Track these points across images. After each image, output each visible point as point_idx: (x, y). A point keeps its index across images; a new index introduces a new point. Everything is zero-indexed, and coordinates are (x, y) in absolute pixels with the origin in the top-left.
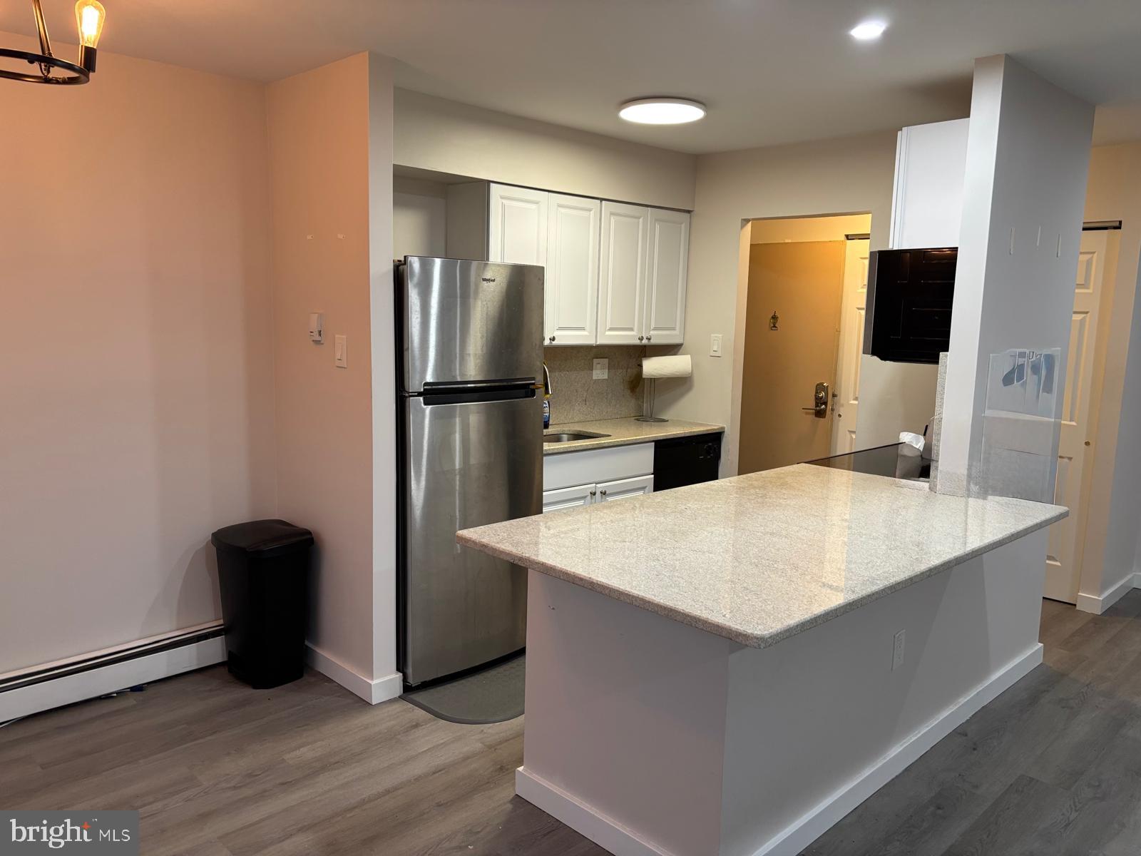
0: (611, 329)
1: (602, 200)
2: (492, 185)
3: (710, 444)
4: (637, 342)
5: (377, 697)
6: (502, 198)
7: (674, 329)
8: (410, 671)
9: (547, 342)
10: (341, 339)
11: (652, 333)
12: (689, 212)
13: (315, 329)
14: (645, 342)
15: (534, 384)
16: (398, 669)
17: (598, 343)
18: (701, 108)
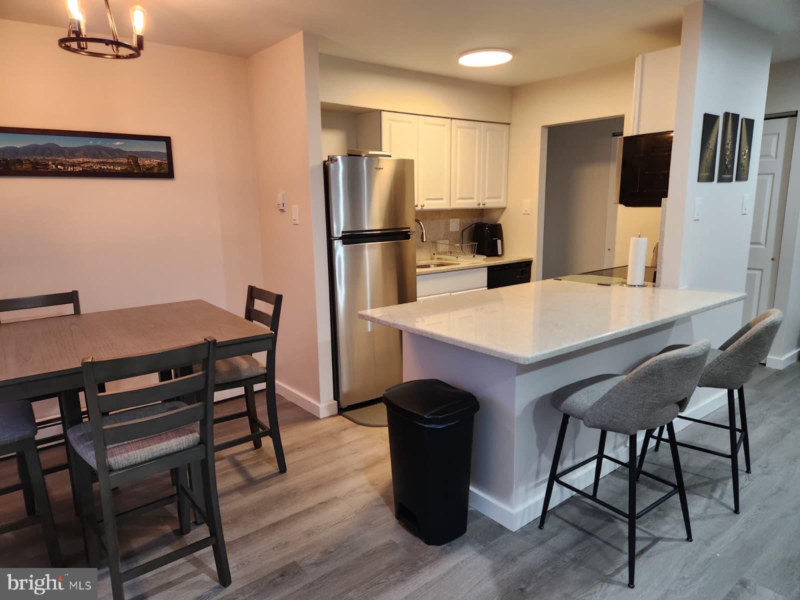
0: (460, 199)
1: (452, 119)
2: (383, 112)
3: (524, 268)
4: (476, 207)
5: (323, 413)
6: (389, 120)
7: (499, 198)
8: (341, 399)
9: (419, 208)
10: (295, 208)
11: (486, 201)
12: (508, 124)
13: (281, 203)
14: (481, 206)
15: (409, 231)
16: (335, 399)
17: (451, 208)
18: (510, 53)
